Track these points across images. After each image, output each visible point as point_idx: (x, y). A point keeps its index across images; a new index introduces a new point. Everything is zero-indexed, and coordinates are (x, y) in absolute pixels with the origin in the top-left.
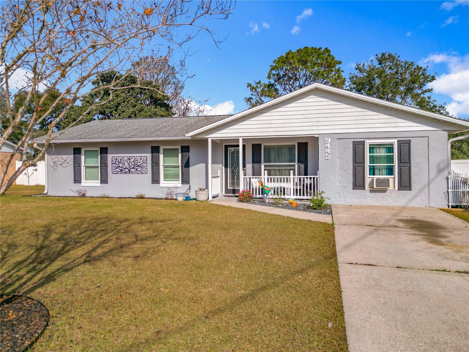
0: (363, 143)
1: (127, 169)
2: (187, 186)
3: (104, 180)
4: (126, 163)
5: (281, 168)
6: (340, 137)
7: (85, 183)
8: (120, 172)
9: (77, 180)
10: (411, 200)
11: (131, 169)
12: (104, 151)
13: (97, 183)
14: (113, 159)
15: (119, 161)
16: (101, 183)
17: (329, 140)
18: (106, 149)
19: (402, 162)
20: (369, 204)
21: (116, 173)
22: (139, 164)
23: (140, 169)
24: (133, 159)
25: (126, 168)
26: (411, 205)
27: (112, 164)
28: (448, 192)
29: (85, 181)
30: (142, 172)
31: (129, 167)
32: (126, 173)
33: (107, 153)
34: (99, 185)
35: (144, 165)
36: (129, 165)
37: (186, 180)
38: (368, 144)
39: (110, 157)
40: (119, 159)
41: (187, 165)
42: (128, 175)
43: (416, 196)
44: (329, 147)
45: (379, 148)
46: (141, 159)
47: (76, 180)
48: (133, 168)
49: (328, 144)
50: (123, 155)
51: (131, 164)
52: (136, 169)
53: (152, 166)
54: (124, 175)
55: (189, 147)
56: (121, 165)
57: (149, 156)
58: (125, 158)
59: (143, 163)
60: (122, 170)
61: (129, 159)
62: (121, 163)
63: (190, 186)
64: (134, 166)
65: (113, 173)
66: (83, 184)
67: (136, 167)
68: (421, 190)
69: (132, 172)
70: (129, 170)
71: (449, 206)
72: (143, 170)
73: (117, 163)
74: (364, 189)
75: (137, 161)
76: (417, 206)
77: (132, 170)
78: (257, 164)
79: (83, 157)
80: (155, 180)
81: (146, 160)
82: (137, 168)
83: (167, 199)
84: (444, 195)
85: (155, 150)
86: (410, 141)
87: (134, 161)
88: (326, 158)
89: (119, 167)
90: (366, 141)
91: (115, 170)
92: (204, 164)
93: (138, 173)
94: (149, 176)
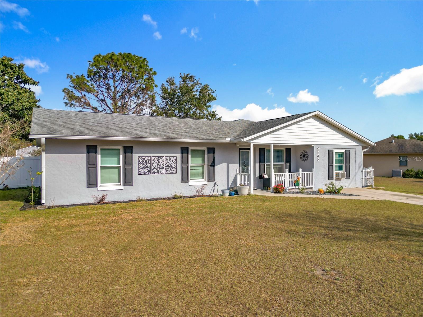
0: (332, 151)
1: (156, 169)
2: (212, 183)
3: (128, 181)
4: (155, 163)
6: (323, 147)
7: (102, 187)
8: (147, 173)
9: (92, 184)
10: (350, 184)
11: (160, 169)
12: (128, 150)
13: (120, 187)
14: (140, 159)
15: (146, 161)
16: (124, 186)
17: (319, 148)
18: (132, 148)
19: (347, 162)
21: (143, 173)
22: (168, 164)
23: (169, 170)
24: (162, 159)
25: (154, 168)
26: (350, 187)
27: (139, 164)
28: (362, 179)
29: (101, 184)
30: (172, 172)
31: (158, 168)
32: (154, 173)
33: (132, 153)
34: (122, 187)
35: (174, 165)
36: (158, 165)
37: (211, 178)
38: (335, 152)
39: (136, 157)
40: (147, 159)
41: (212, 164)
42: (156, 176)
43: (351, 182)
44: (319, 153)
46: (170, 159)
47: (90, 184)
48: (162, 168)
50: (151, 155)
51: (159, 164)
52: (165, 169)
53: (182, 166)
54: (152, 176)
55: (214, 148)
56: (149, 165)
57: (179, 156)
58: (154, 158)
59: (172, 163)
60: (150, 170)
61: (158, 159)
62: (148, 163)
63: (215, 184)
64: (164, 166)
65: (139, 174)
66: (100, 188)
67: (165, 167)
68: (353, 178)
69: (161, 172)
70: (158, 171)
71: (362, 186)
72: (173, 170)
73: (145, 163)
74: (333, 179)
75: (166, 162)
76: (352, 187)
77: (161, 170)
78: (262, 163)
79: (99, 157)
80: (185, 179)
81: (176, 160)
82: (167, 168)
83: (195, 196)
84: (361, 181)
85: (184, 150)
86: (350, 151)
87: (163, 161)
88: (318, 160)
89: (147, 167)
90: (334, 150)
91: (142, 171)
92: (226, 164)
93: (168, 173)
94: (178, 176)
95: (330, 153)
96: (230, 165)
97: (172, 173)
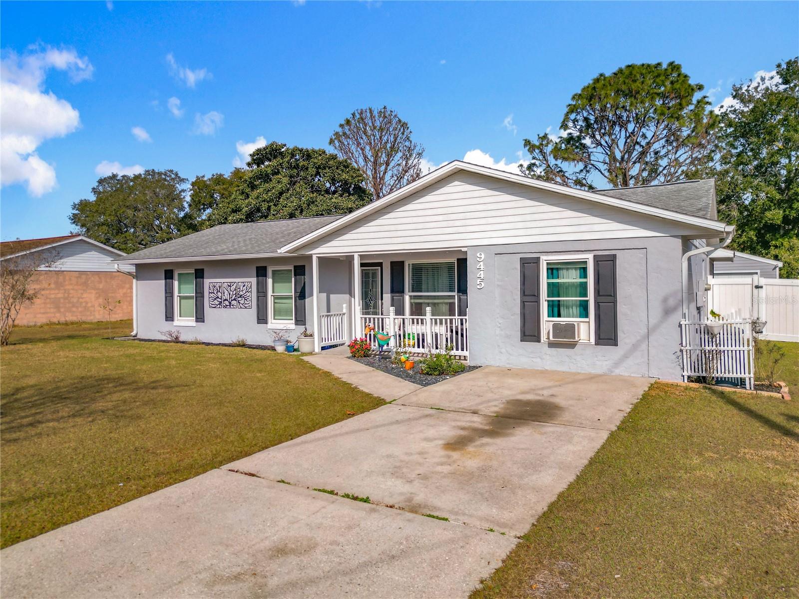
0: (536, 261)
2: (302, 328)
3: (200, 318)
4: (226, 292)
5: (436, 301)
6: (500, 251)
7: (179, 321)
8: (219, 306)
9: (169, 317)
10: (617, 364)
11: (232, 300)
12: (199, 274)
13: (191, 321)
14: (211, 287)
15: (217, 289)
16: (196, 321)
17: (483, 256)
18: (202, 271)
19: (601, 294)
20: (547, 368)
21: (214, 306)
22: (241, 293)
23: (242, 302)
24: (234, 286)
25: (226, 300)
26: (617, 371)
27: (210, 293)
28: (681, 351)
29: (179, 318)
30: (246, 305)
31: (230, 299)
32: (225, 307)
33: (203, 278)
34: (194, 324)
35: (248, 294)
37: (301, 319)
38: (545, 263)
39: (207, 282)
40: (218, 286)
41: (302, 295)
42: (228, 310)
43: (626, 356)
44: (482, 267)
45: (568, 269)
46: (244, 286)
48: (235, 300)
49: (482, 263)
50: (222, 280)
51: (231, 293)
52: (238, 301)
53: (258, 297)
54: (223, 310)
55: (304, 266)
56: (219, 294)
57: (254, 280)
58: (225, 285)
59: (246, 292)
60: (221, 302)
61: (230, 286)
62: (219, 292)
63: (306, 329)
64: (236, 296)
65: (210, 307)
66: (176, 323)
67: (238, 298)
69: (233, 305)
70: (230, 303)
71: (683, 377)
72: (247, 303)
73: (215, 292)
74: (539, 341)
75: (239, 290)
76: (626, 374)
77: (234, 302)
78: (397, 295)
79: (176, 283)
80: (262, 319)
81: (251, 287)
82: (240, 299)
84: (674, 357)
85: (261, 272)
86: (615, 256)
87: (235, 290)
88: (478, 287)
89: (218, 298)
90: (541, 257)
91: (213, 303)
92: (325, 294)
93: (241, 308)
94: (253, 312)
95: (529, 266)
96: (332, 296)
97: (246, 308)
